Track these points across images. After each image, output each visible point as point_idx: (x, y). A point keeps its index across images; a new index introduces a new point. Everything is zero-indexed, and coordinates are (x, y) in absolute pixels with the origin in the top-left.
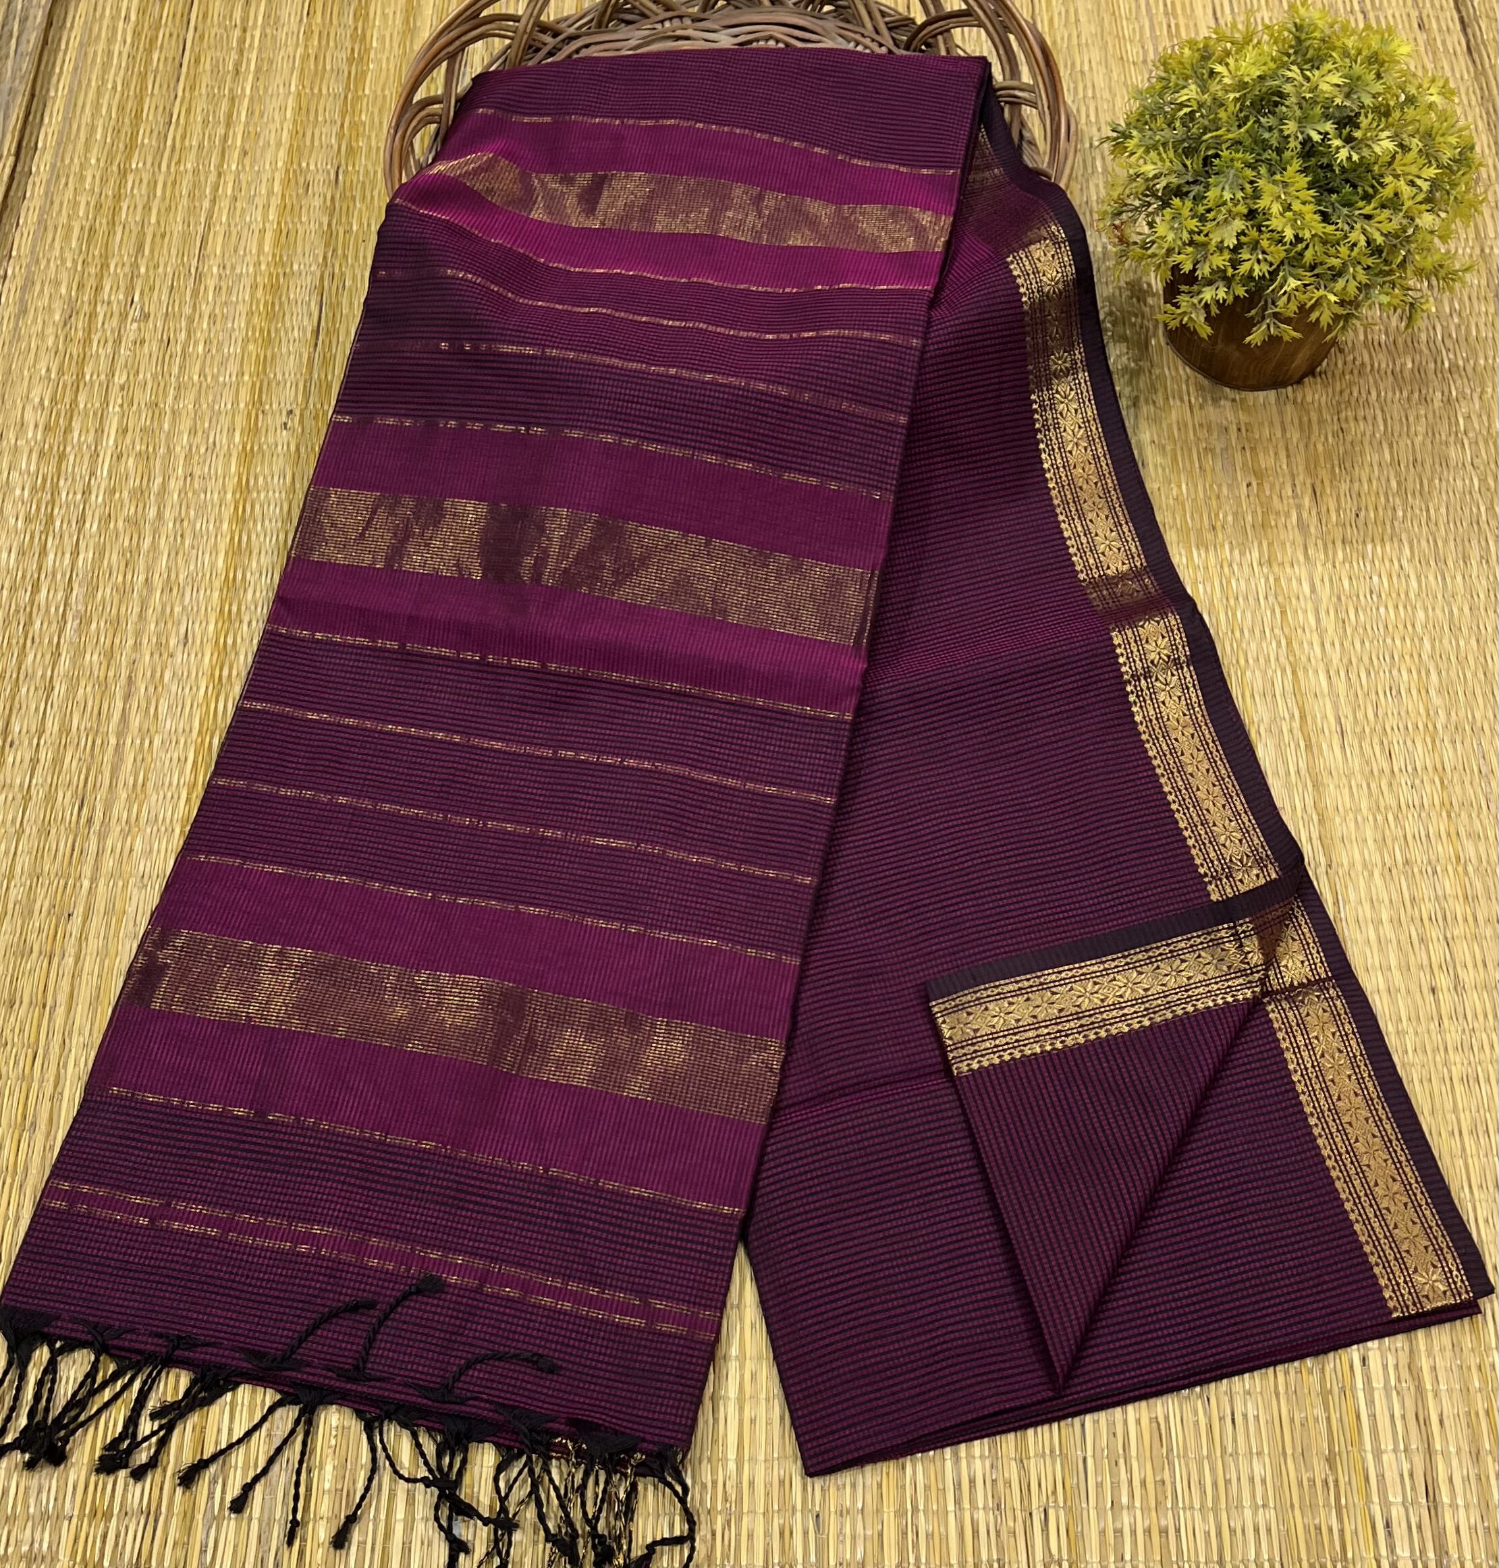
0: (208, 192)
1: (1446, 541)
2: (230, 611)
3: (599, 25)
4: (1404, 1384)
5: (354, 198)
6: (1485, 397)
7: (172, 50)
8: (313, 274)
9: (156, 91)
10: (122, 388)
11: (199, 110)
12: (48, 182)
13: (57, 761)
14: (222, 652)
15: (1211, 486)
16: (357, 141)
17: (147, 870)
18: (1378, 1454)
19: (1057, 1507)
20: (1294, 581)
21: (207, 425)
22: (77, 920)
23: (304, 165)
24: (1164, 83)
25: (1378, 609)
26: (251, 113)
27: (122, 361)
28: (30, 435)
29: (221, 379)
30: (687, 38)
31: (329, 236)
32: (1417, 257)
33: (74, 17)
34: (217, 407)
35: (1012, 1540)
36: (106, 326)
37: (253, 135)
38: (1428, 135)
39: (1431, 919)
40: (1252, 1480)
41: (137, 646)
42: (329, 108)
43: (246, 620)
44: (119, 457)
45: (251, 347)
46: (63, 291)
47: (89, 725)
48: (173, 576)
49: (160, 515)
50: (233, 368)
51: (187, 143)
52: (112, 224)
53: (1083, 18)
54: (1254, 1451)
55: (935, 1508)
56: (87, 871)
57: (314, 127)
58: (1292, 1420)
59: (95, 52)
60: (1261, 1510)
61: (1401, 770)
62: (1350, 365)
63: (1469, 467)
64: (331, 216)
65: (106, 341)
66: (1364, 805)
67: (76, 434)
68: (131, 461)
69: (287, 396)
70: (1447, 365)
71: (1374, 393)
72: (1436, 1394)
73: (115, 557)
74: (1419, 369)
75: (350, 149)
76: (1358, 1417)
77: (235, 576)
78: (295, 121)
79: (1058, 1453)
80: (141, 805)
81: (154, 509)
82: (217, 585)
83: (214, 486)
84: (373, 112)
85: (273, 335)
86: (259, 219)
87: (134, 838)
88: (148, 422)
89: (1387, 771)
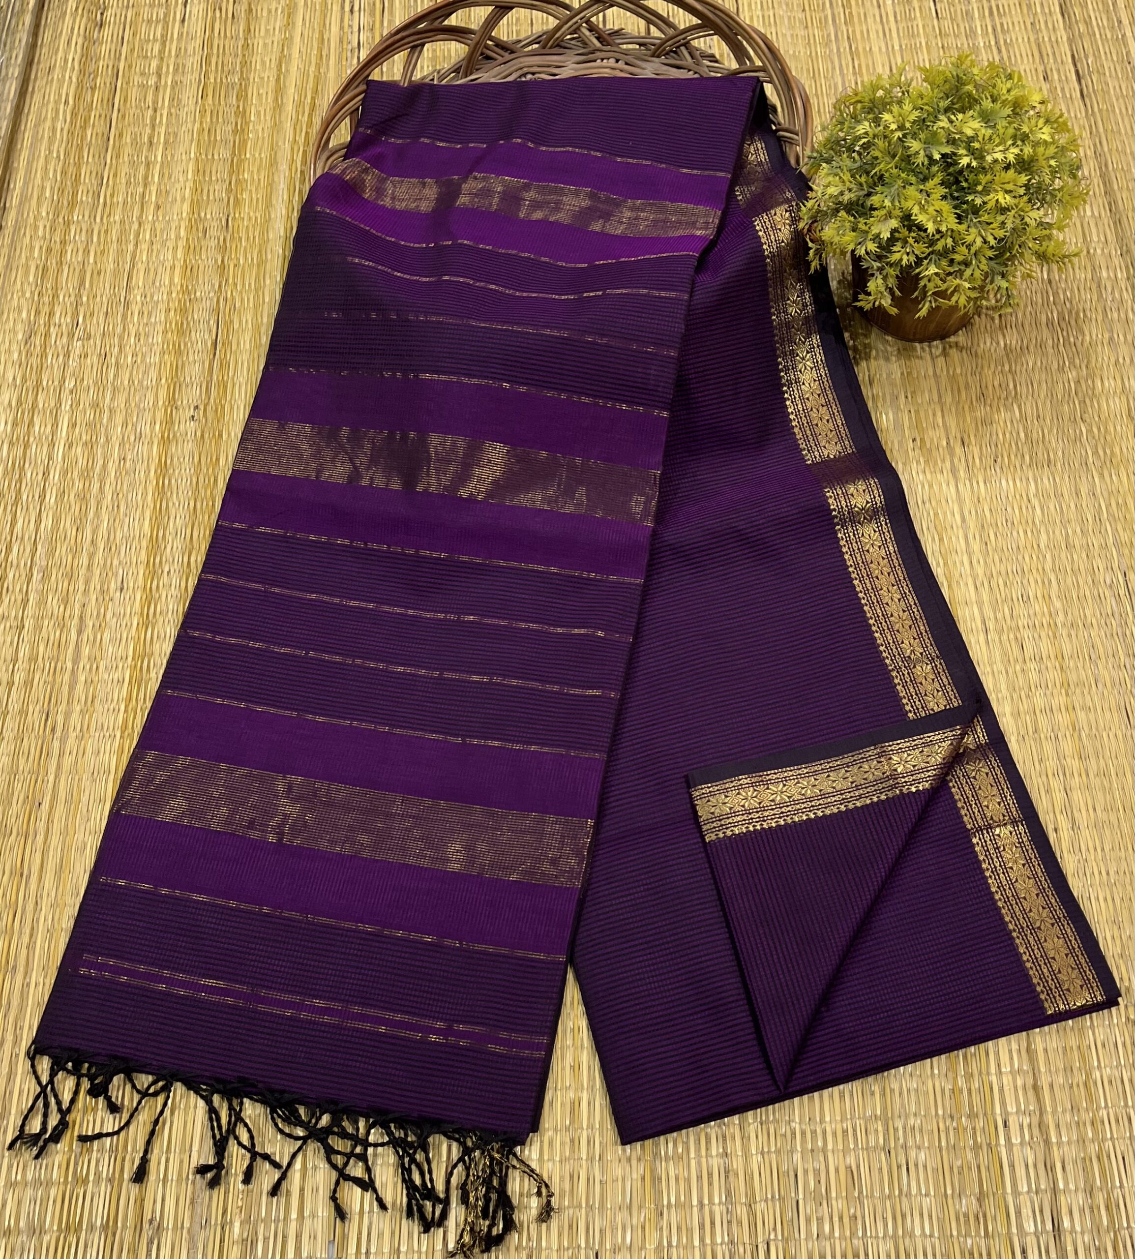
0: (132, 237)
2: (154, 562)
4: (1035, 1139)
5: (240, 239)
7: (101, 128)
8: (211, 299)
9: (90, 160)
10: (71, 392)
11: (123, 174)
13: (28, 683)
14: (149, 595)
16: (242, 194)
17: (96, 769)
21: (135, 419)
22: (45, 806)
23: (203, 214)
25: (1011, 533)
26: (162, 175)
27: (71, 368)
28: (2, 429)
29: (145, 383)
34: (142, 406)
36: (58, 343)
37: (163, 192)
41: (86, 592)
42: (220, 170)
43: (166, 569)
44: (70, 447)
45: (166, 356)
46: (24, 316)
47: (51, 655)
49: (101, 490)
50: (153, 374)
51: (115, 200)
52: (60, 264)
54: (923, 1192)
56: (52, 768)
60: (929, 1239)
65: (58, 355)
69: (194, 394)
73: (68, 523)
75: (237, 200)
76: (1001, 1167)
77: (157, 536)
78: (195, 181)
79: (777, 1197)
80: (91, 717)
81: (97, 486)
82: (144, 544)
83: (141, 467)
84: (252, 171)
85: (182, 347)
86: (170, 258)
87: (87, 742)
88: (92, 418)
89: (1020, 660)
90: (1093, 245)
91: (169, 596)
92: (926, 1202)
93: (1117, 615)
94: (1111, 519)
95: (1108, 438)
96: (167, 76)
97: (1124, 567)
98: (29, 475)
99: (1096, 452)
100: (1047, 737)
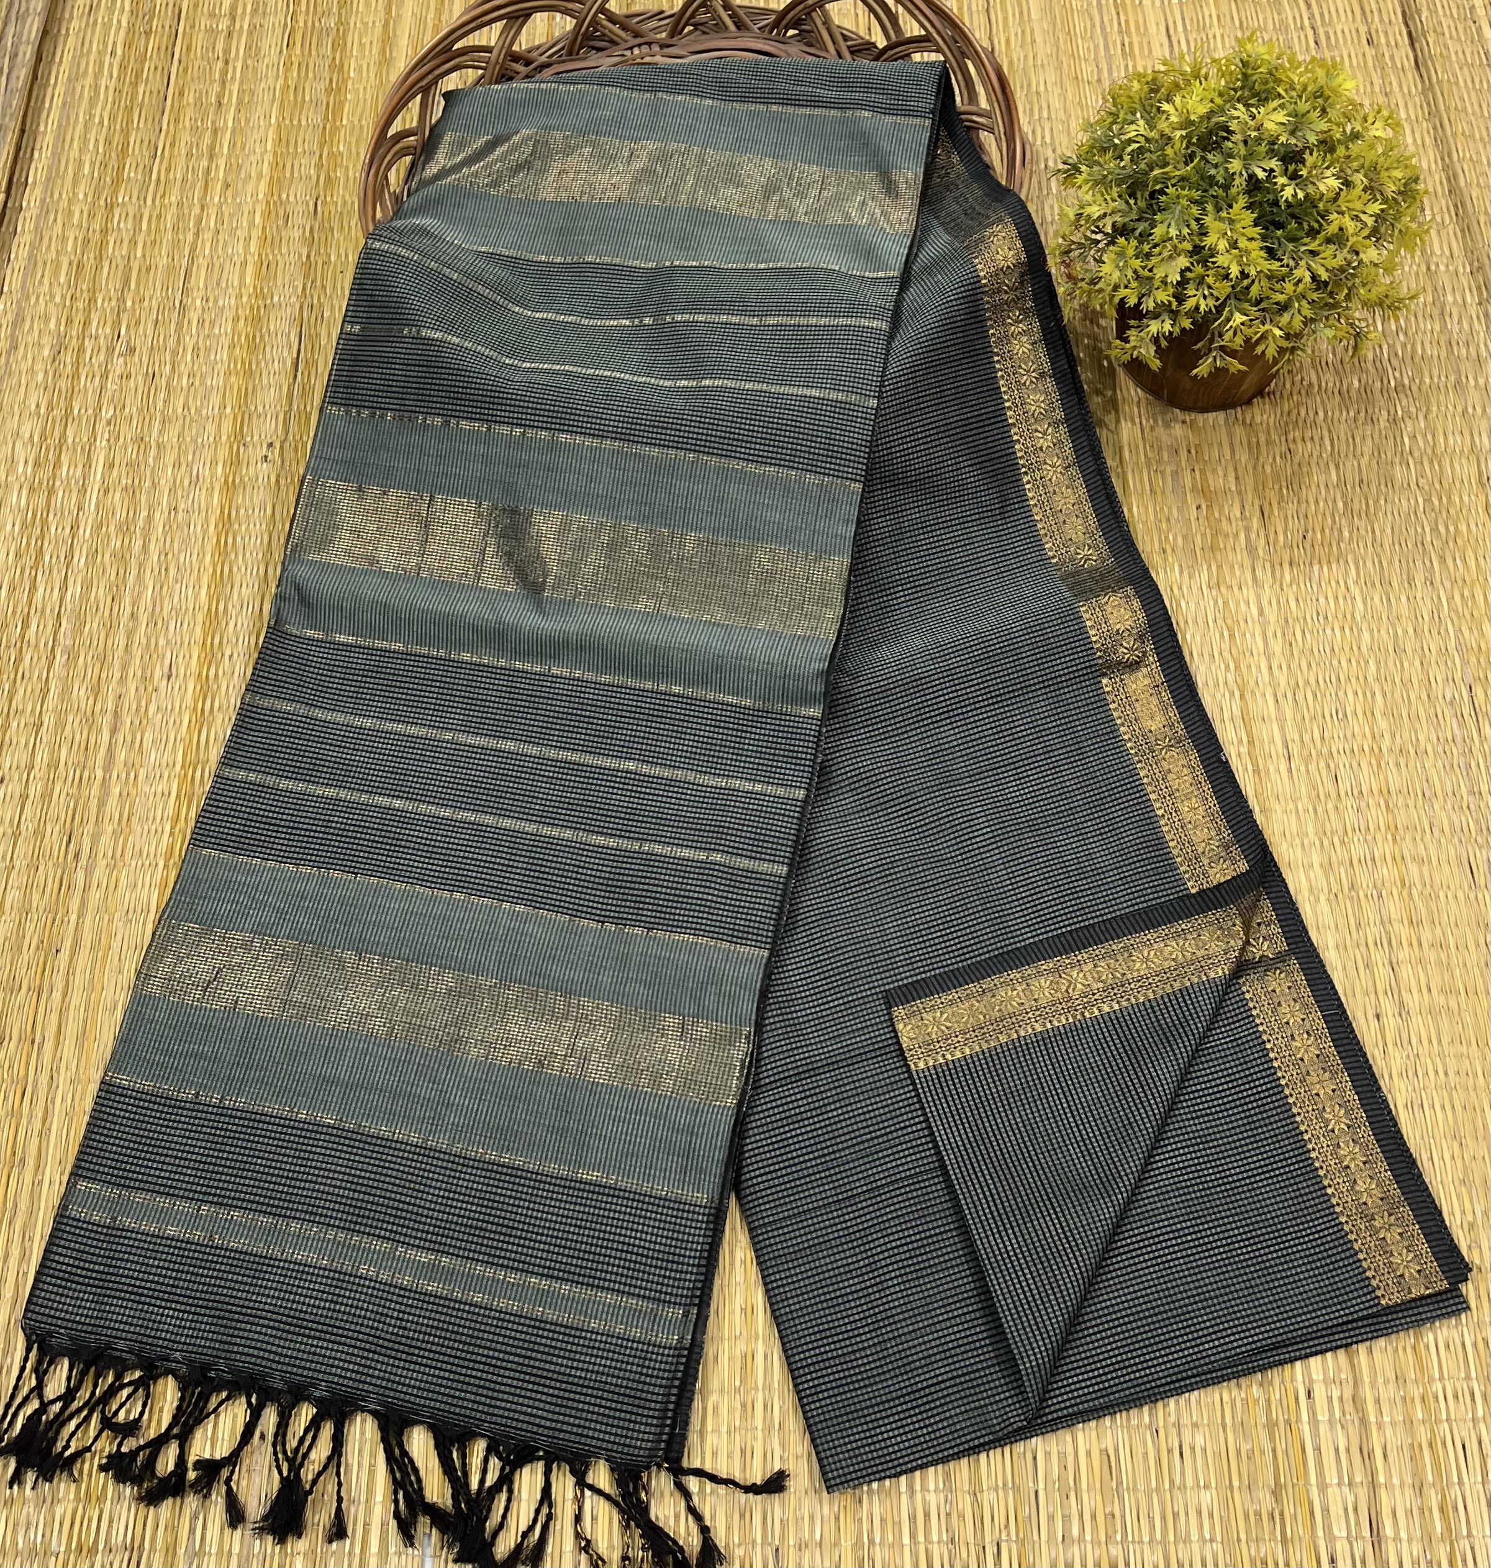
0: (191, 225)
1: (1391, 563)
2: (212, 643)
3: (570, 53)
4: (1348, 1417)
5: (332, 229)
6: (1430, 417)
7: (157, 84)
8: (293, 306)
9: (141, 125)
10: (109, 423)
11: (183, 144)
12: (38, 217)
13: (46, 797)
14: (206, 689)
15: (1162, 509)
16: (335, 171)
17: (132, 906)
18: (1323, 1487)
19: (1009, 1540)
20: (1242, 603)
21: (190, 458)
22: (64, 955)
23: (284, 196)
25: (1324, 630)
26: (232, 145)
27: (109, 393)
28: (21, 469)
29: (204, 412)
31: (308, 267)
32: (1363, 291)
33: (63, 52)
34: (200, 440)
36: (94, 360)
37: (235, 166)
39: (1376, 943)
40: (1199, 1513)
41: (122, 680)
42: (308, 140)
43: (228, 653)
44: (106, 491)
45: (233, 379)
46: (52, 325)
47: (76, 761)
48: (158, 609)
49: (145, 549)
50: (215, 400)
51: (171, 177)
52: (100, 258)
53: (1039, 39)
54: (1202, 1484)
55: (890, 1541)
56: (75, 905)
57: (294, 158)
58: (1239, 1452)
59: (83, 87)
60: (1208, 1544)
61: (1348, 794)
62: (1298, 386)
63: (1413, 486)
64: (310, 247)
65: (93, 376)
66: (1311, 830)
67: (65, 470)
68: (117, 495)
69: (267, 428)
70: (1393, 383)
71: (1321, 414)
73: (101, 591)
74: (1366, 389)
75: (328, 179)
76: (1303, 1449)
77: (217, 610)
78: (275, 153)
79: (1010, 1485)
80: (126, 840)
81: (140, 543)
82: (200, 619)
83: (197, 519)
84: (350, 143)
85: (254, 367)
86: (241, 251)
87: (120, 872)
88: (134, 456)
89: (1333, 795)
90: (1435, 259)
91: (231, 688)
92: (1206, 1497)
93: (1459, 740)
94: (1453, 615)
95: (1453, 511)
96: (242, 19)
97: (1469, 679)
98: (53, 531)
99: (1435, 529)
100: (1367, 896)
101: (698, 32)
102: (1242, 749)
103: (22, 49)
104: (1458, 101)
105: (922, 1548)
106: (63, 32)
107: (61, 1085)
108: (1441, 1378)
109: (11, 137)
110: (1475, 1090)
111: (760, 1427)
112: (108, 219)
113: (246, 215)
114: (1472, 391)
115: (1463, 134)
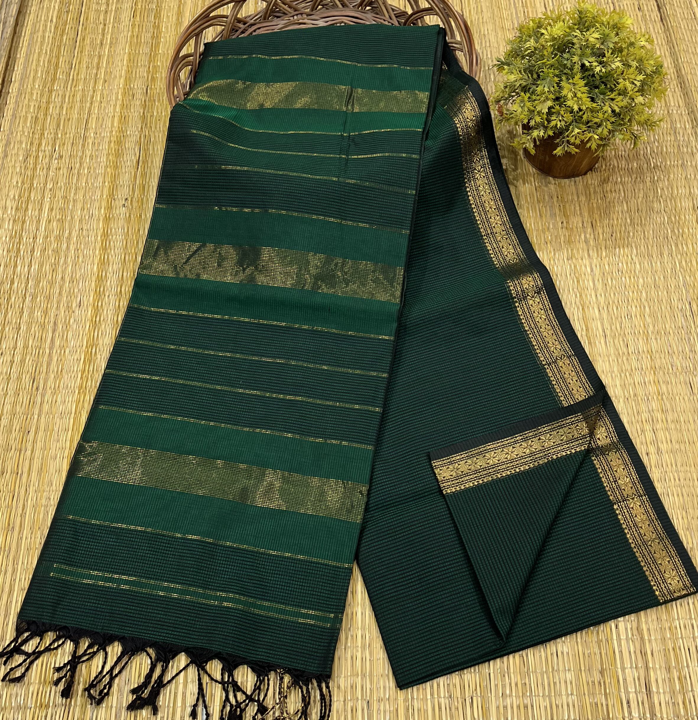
0: (89, 99)
1: (652, 246)
2: (100, 290)
3: (264, 19)
4: (635, 637)
5: (154, 101)
6: (669, 179)
7: (72, 35)
8: (136, 136)
9: (65, 54)
10: (51, 190)
11: (84, 62)
12: (17, 97)
13: (23, 361)
14: (97, 310)
15: (545, 224)
16: (156, 74)
17: (63, 411)
18: (623, 669)
19: (477, 696)
20: (583, 266)
21: (89, 206)
22: (32, 434)
23: (132, 86)
24: (520, 39)
25: (621, 278)
26: (108, 63)
27: (51, 177)
28: (9, 212)
29: (95, 185)
30: (304, 24)
31: (143, 118)
32: (636, 117)
33: (28, 21)
34: (93, 198)
35: (457, 712)
36: (43, 161)
37: (109, 73)
38: (640, 61)
39: (646, 421)
40: (566, 682)
41: (58, 308)
42: (143, 60)
43: (107, 294)
44: (50, 221)
45: (109, 170)
46: (24, 146)
47: (36, 345)
48: (74, 275)
49: (68, 248)
50: (100, 179)
51: (79, 77)
52: (46, 115)
53: (484, 10)
54: (567, 669)
55: (421, 697)
56: (36, 412)
57: (137, 68)
58: (584, 654)
59: (37, 37)
60: (570, 696)
61: (632, 353)
62: (607, 167)
63: (663, 211)
64: (144, 108)
65: (43, 169)
66: (615, 369)
67: (30, 212)
69: (125, 191)
70: (652, 165)
71: (619, 179)
72: (650, 641)
73: (48, 267)
74: (639, 167)
75: (153, 78)
76: (614, 652)
77: (102, 275)
78: (128, 66)
80: (60, 381)
81: (65, 245)
82: (94, 279)
83: (92, 234)
84: (162, 60)
85: (118, 164)
86: (112, 111)
87: (57, 396)
88: (62, 205)
89: (626, 353)
90: (671, 108)
91: (109, 311)
92: (569, 676)
93: (685, 328)
94: (682, 270)
95: (681, 223)
96: (112, 5)
97: (689, 299)
98: (25, 239)
99: (673, 231)
100: (642, 399)
101: (324, 9)
102: (583, 333)
103: (9, 19)
104: (681, 35)
105: (436, 700)
106: (28, 12)
107: (31, 493)
108: (678, 619)
109: (4, 60)
110: (693, 487)
111: (360, 646)
112: (50, 97)
113: (114, 94)
114: (690, 168)
115: (684, 50)
